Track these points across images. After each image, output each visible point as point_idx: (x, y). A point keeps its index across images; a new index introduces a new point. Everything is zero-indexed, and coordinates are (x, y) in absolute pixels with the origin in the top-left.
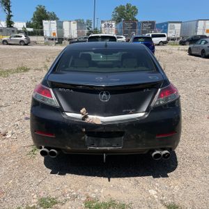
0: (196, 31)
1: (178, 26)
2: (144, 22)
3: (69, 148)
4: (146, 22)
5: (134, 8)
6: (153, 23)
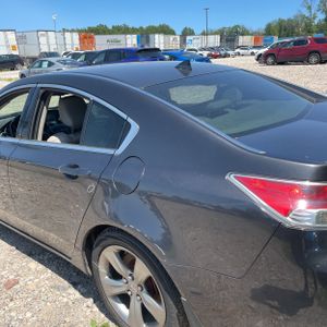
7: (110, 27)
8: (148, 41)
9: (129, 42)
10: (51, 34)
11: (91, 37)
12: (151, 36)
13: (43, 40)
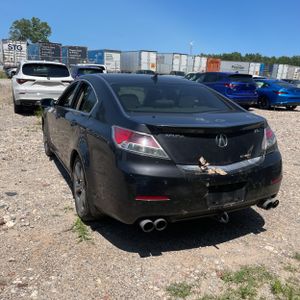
0: (140, 65)
1: (117, 57)
2: (71, 48)
3: (186, 212)
4: (74, 48)
5: (45, 24)
6: (84, 49)
7: (243, 55)
8: (271, 70)
9: (252, 69)
10: (184, 57)
11: (217, 62)
12: (275, 66)
13: (176, 62)
